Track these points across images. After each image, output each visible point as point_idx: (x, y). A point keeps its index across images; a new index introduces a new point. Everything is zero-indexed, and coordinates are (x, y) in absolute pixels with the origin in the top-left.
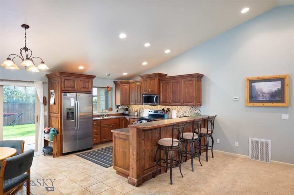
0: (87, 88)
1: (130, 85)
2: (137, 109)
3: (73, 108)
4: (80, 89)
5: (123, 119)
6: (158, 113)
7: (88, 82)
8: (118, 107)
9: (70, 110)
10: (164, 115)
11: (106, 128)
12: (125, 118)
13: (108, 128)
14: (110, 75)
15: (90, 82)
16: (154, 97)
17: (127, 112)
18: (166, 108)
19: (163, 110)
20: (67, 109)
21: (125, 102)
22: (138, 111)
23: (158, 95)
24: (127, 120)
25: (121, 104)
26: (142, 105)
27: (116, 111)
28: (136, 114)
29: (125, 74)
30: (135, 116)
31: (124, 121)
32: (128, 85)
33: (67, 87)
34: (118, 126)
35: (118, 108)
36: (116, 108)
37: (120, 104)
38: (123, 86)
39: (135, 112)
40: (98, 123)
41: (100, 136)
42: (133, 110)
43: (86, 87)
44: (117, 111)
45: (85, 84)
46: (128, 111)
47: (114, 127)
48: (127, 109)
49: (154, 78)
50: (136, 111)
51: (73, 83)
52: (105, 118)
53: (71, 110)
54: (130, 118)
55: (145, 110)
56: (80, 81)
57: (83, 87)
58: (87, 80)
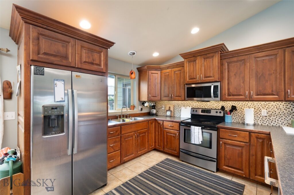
0: (97, 65)
1: (161, 72)
2: (170, 107)
3: (62, 103)
4: (81, 63)
5: (153, 122)
6: (210, 113)
7: (100, 52)
8: (143, 103)
9: (53, 109)
10: (224, 116)
11: (130, 138)
12: (155, 120)
13: (133, 138)
14: (134, 54)
15: (102, 54)
16: (211, 86)
17: (154, 111)
18: (228, 105)
19: (223, 108)
20: (43, 106)
21: (153, 97)
22: (172, 109)
23: (218, 84)
24: (160, 124)
25: (148, 99)
26: (185, 100)
27: (140, 109)
28: (168, 113)
29: (156, 55)
30: (167, 116)
31: (153, 124)
32: (159, 72)
33: (45, 54)
34: (146, 133)
35: (144, 105)
36: (141, 105)
37: (146, 100)
38: (152, 73)
39: (167, 111)
40: (117, 132)
41: (120, 153)
42: (163, 109)
43: (94, 62)
44: (142, 109)
45: (92, 56)
46: (155, 109)
47: (140, 135)
48: (154, 107)
49: (212, 55)
50: (168, 109)
51: (63, 46)
52: (127, 120)
53: (56, 108)
54: (163, 121)
55: (183, 109)
56: (80, 47)
57: (87, 61)
58: (97, 48)
